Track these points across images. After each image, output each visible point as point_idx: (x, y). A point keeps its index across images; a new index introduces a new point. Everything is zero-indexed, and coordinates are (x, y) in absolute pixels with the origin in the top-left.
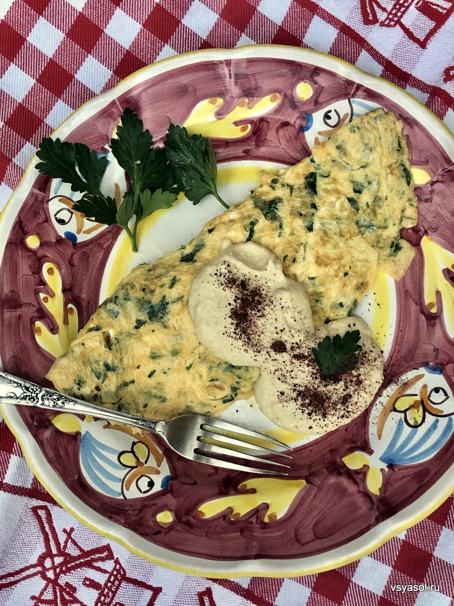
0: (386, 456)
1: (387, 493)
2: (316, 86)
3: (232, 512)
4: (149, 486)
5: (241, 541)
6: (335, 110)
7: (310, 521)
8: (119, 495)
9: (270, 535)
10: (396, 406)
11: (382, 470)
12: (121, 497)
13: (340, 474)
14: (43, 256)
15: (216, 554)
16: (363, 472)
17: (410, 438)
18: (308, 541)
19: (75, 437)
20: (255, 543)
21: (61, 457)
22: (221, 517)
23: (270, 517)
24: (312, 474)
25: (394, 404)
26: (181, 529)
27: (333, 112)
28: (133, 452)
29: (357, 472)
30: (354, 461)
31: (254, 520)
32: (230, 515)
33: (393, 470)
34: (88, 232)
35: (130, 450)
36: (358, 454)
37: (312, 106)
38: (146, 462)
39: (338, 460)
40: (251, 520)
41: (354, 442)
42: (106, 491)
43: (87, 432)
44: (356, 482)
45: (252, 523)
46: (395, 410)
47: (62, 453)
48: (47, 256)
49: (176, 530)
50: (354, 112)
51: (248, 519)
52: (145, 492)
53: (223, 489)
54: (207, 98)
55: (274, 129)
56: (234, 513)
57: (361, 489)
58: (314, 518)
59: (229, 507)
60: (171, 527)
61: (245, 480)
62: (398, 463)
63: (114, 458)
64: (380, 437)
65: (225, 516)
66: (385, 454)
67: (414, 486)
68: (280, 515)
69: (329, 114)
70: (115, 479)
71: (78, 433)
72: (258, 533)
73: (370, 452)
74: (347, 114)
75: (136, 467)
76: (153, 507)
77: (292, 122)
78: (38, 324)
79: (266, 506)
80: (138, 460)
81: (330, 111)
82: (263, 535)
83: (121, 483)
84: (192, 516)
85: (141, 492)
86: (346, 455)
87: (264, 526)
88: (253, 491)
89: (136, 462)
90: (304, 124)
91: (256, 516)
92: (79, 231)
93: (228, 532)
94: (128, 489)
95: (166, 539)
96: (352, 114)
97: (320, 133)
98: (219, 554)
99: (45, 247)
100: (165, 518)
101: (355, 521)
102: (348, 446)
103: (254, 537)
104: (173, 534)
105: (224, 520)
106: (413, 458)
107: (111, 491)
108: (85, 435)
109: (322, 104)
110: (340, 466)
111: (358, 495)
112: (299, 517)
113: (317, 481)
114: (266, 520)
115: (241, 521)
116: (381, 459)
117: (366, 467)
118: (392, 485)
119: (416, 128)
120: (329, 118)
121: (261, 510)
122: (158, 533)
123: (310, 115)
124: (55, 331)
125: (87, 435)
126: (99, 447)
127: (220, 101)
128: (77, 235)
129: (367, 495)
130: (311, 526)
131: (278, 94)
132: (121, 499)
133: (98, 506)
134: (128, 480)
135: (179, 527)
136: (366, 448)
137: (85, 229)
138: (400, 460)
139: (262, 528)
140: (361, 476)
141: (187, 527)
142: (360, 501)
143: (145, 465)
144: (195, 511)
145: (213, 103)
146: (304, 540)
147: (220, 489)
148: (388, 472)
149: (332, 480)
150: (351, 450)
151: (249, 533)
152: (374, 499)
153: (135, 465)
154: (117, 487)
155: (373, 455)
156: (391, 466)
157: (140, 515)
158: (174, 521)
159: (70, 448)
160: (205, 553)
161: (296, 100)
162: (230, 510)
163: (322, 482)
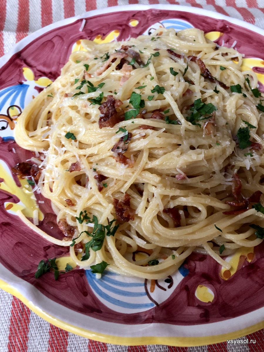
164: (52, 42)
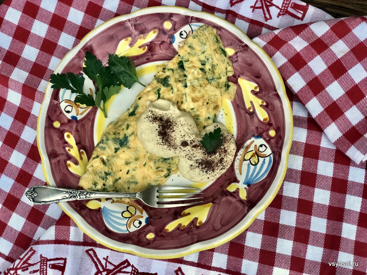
0: (246, 181)
1: (250, 198)
2: (172, 22)
3: (181, 225)
4: (139, 224)
5: (189, 237)
6: (184, 31)
7: (218, 220)
9: (201, 231)
10: (245, 158)
11: (245, 188)
12: (128, 232)
13: (227, 195)
14: (63, 130)
15: (179, 246)
16: (237, 191)
17: (254, 170)
18: (219, 228)
19: (99, 210)
20: (195, 236)
21: (94, 221)
22: (177, 229)
23: (200, 223)
24: (214, 199)
25: (244, 157)
26: (159, 239)
27: (183, 32)
28: (128, 211)
29: (234, 192)
30: (232, 188)
31: (192, 226)
32: (181, 227)
33: (250, 187)
34: (82, 114)
35: (126, 210)
36: (233, 184)
37: (173, 31)
38: (135, 214)
39: (225, 190)
40: (191, 227)
41: (230, 180)
42: (120, 231)
43: (104, 207)
44: (235, 197)
45: (191, 228)
46: (245, 160)
47: (95, 219)
48: (65, 130)
49: (158, 240)
50: (193, 29)
51: (190, 226)
52: (138, 227)
53: (174, 217)
54: (124, 39)
55: (158, 46)
56: (182, 226)
57: (238, 199)
58: (220, 218)
59: (179, 224)
60: (154, 240)
61: (184, 210)
62: (251, 183)
63: (120, 215)
64: (241, 174)
65: (179, 228)
66: (245, 180)
67: (261, 191)
68: (204, 221)
69: (182, 33)
70: (123, 225)
71: (100, 208)
72: (196, 231)
73: (238, 182)
74: (190, 31)
75: (131, 217)
76: (143, 233)
77: (166, 41)
78: (68, 162)
79: (196, 219)
80: (131, 214)
81: (182, 32)
82: (198, 232)
83: (126, 226)
84: (164, 232)
85: (136, 227)
86: (228, 187)
87: (198, 228)
88: (189, 214)
89: (131, 215)
90: (171, 40)
91: (193, 224)
92: (77, 115)
93: (182, 235)
94: (130, 228)
95: (154, 245)
96: (192, 31)
97: (180, 43)
98: (179, 245)
99: (63, 126)
100: (151, 236)
101: (238, 214)
102: (228, 182)
103: (194, 233)
104: (156, 242)
105: (178, 230)
106: (258, 179)
107: (122, 230)
108: (103, 208)
109: (177, 29)
110: (226, 192)
111: (237, 202)
112: (212, 219)
113: (217, 201)
114: (198, 225)
115: (186, 228)
116: (243, 183)
117: (238, 189)
118: (251, 194)
119: (223, 30)
120: (182, 35)
121: (194, 221)
122: (149, 243)
123: (173, 35)
124: (77, 164)
125: (104, 208)
126: (112, 212)
127: (130, 39)
128: (77, 117)
129: (241, 201)
130: (219, 222)
131: (156, 30)
132: (127, 233)
133: (118, 239)
134: (129, 224)
135: (158, 239)
136: (236, 181)
137: (80, 113)
138: (252, 181)
139: (197, 229)
140: (236, 194)
141: (162, 238)
142: (239, 205)
143: (135, 215)
144: (164, 230)
145: (127, 40)
146: (217, 229)
147: (173, 217)
148: (248, 188)
149: (224, 199)
150: (229, 184)
151: (192, 233)
152: (245, 202)
153: (131, 216)
154: (124, 228)
155: (240, 183)
156: (249, 185)
157: (139, 238)
158: (155, 237)
159: (98, 216)
160: (173, 247)
161: (165, 30)
162: (180, 225)
163: (219, 202)
164: (221, 225)
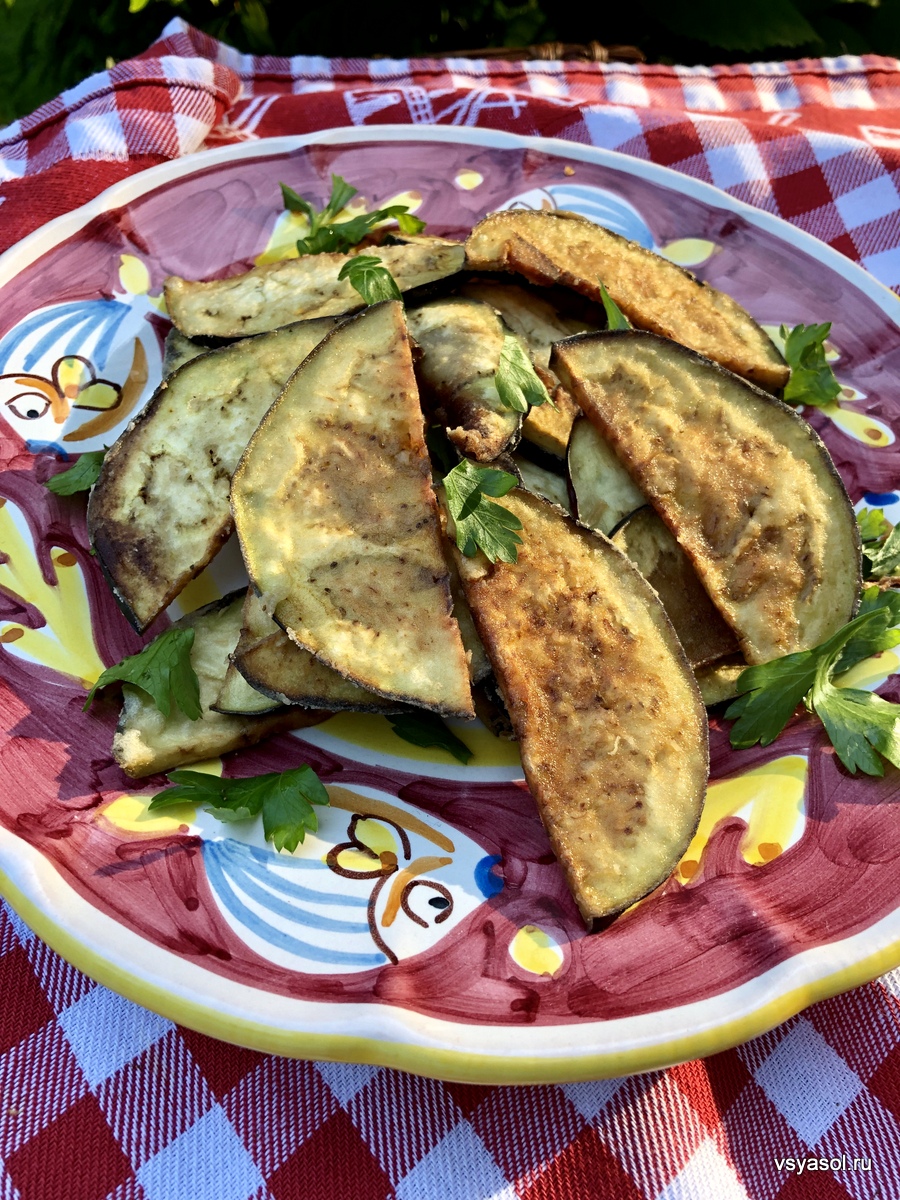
0: (119, 313)
1: (108, 258)
2: (509, 976)
6: (425, 925)
7: (233, 210)
8: (553, 191)
10: (113, 395)
11: (124, 292)
15: (370, 149)
17: (79, 340)
18: (229, 185)
19: (664, 239)
21: (670, 208)
22: (381, 198)
25: (120, 399)
26: (438, 172)
32: (368, 203)
33: (102, 293)
37: (498, 918)
44: (167, 269)
46: (117, 386)
47: (670, 213)
49: (443, 169)
50: (368, 935)
54: (788, 852)
56: (363, 207)
57: (156, 262)
58: (227, 216)
60: (455, 170)
62: (96, 303)
64: (138, 342)
65: (375, 201)
66: (123, 317)
68: (285, 218)
69: (439, 911)
71: (663, 244)
72: (315, 186)
73: (151, 317)
74: (387, 923)
76: (494, 189)
77: (533, 867)
81: (439, 919)
82: (305, 184)
83: (559, 205)
84: (425, 190)
85: (522, 203)
87: (307, 197)
90: (499, 871)
93: (362, 181)
95: (455, 156)
97: (446, 862)
98: (368, 151)
100: (468, 181)
104: (450, 163)
105: (375, 195)
106: (70, 310)
109: (471, 932)
116: (129, 308)
118: (101, 270)
120: (434, 902)
122: (471, 160)
123: (490, 897)
127: (752, 857)
128: (872, 507)
129: (142, 249)
130: (230, 205)
135: (443, 174)
136: (160, 326)
138: (93, 308)
140: (160, 280)
141: (430, 175)
144: (426, 198)
145: (765, 848)
146: (235, 188)
148: (111, 290)
152: (129, 246)
154: (562, 199)
155: (145, 313)
156: (108, 297)
157: (508, 173)
158: (453, 178)
159: (663, 224)
161: (550, 921)
164: (221, 195)
